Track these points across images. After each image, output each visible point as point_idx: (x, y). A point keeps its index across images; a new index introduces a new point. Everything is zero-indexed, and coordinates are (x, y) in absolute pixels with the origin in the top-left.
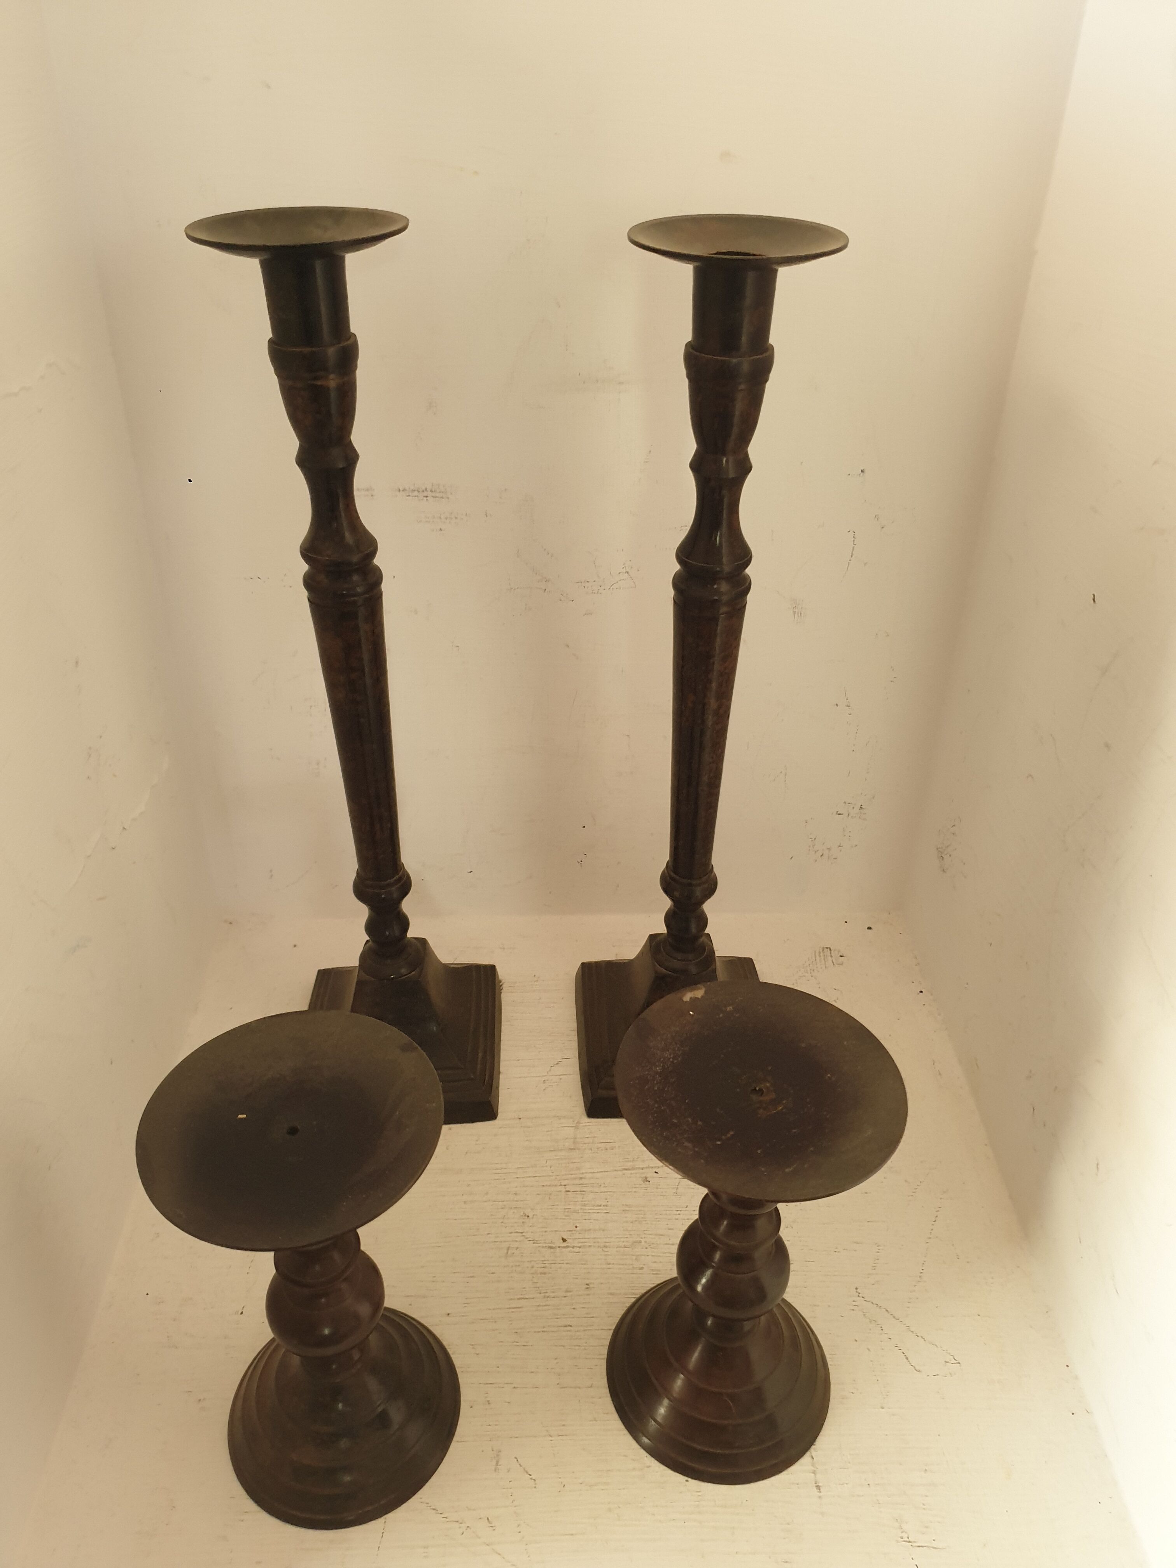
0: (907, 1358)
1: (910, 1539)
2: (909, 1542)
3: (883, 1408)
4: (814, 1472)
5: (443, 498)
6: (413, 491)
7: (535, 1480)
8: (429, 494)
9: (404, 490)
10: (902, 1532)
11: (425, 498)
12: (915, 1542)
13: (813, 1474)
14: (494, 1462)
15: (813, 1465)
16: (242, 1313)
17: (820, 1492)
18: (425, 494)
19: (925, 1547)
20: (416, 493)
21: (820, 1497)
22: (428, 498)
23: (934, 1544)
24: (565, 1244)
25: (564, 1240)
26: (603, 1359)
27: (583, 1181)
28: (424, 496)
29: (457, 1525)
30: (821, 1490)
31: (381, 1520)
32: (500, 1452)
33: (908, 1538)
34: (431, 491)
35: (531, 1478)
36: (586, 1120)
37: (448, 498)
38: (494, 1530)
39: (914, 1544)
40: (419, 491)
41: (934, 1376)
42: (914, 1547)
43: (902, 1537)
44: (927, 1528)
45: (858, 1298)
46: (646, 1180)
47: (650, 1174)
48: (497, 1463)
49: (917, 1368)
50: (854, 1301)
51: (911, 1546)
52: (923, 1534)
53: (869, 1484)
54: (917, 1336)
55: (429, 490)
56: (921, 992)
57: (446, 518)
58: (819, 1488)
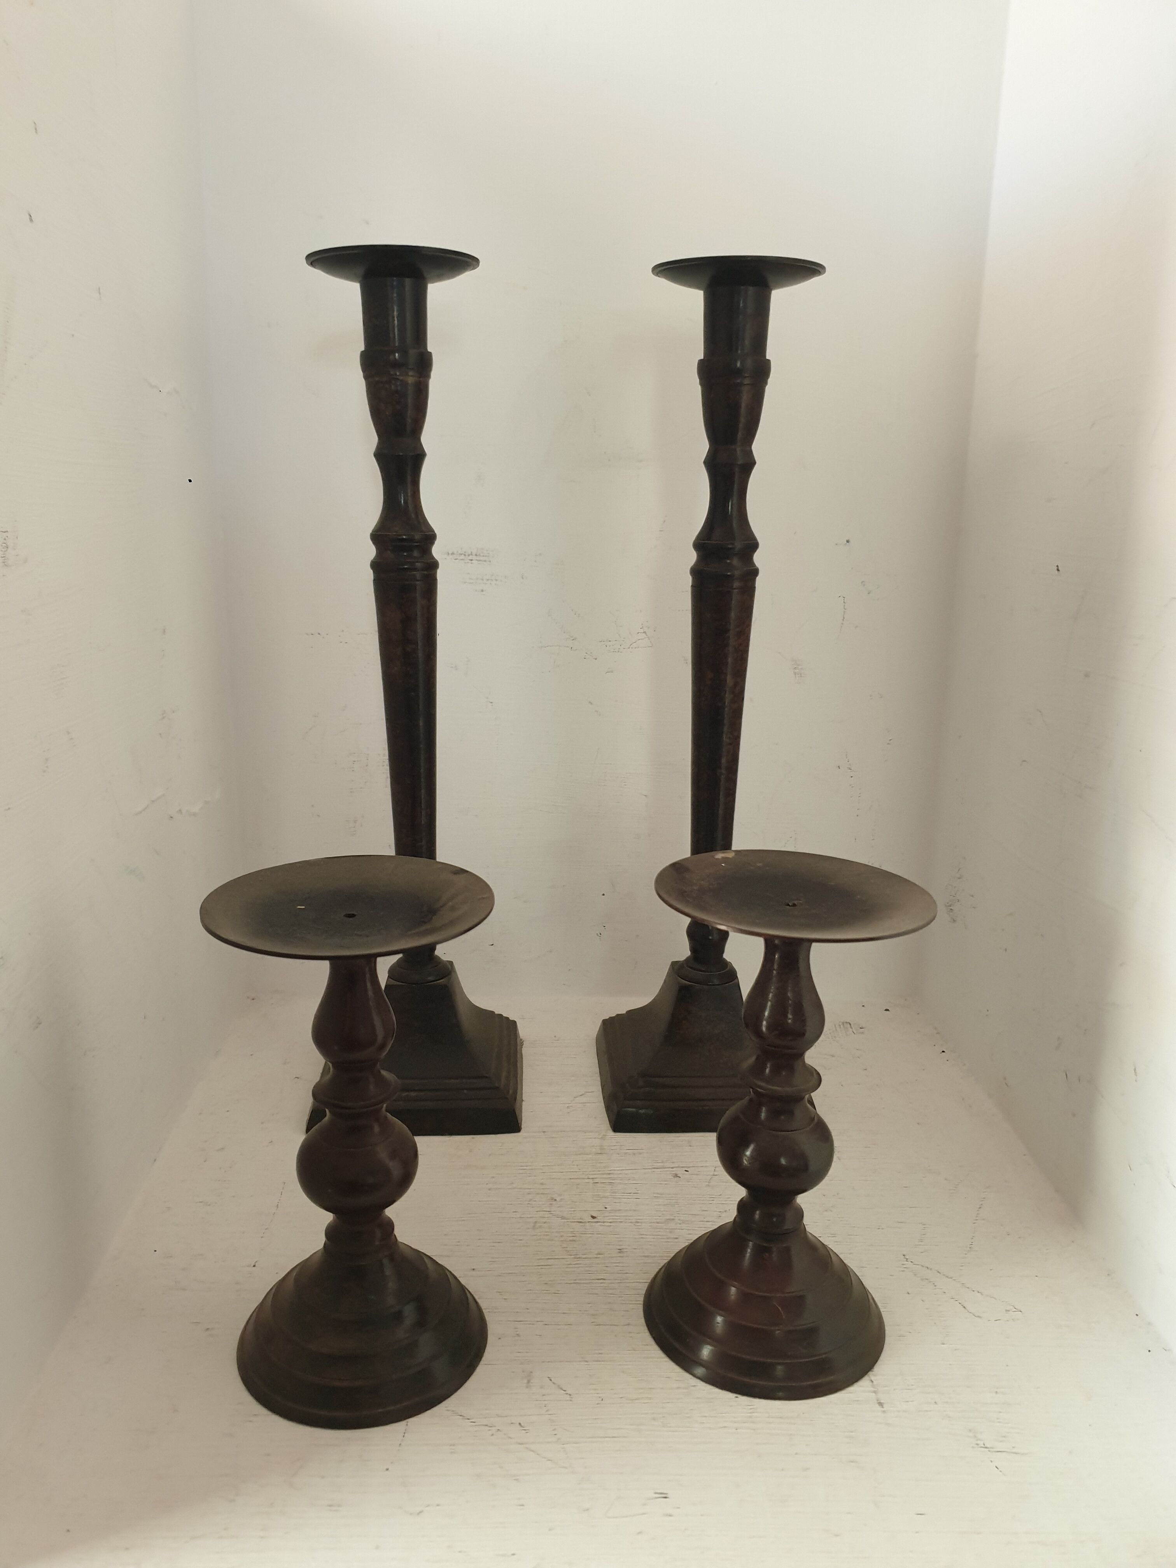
0: (964, 1307)
1: (986, 1445)
2: (986, 1448)
3: (943, 1344)
4: (875, 1392)
5: (485, 561)
6: (461, 554)
7: (570, 1395)
8: (474, 557)
9: (453, 554)
10: (977, 1440)
11: (470, 561)
12: (992, 1448)
13: (874, 1394)
14: (526, 1381)
15: (873, 1386)
16: (254, 1266)
17: (883, 1408)
18: (470, 558)
19: (1004, 1453)
20: (462, 557)
21: (884, 1412)
22: (472, 562)
23: (1014, 1450)
24: (595, 1220)
25: (594, 1217)
26: (640, 1304)
28: (470, 560)
29: (487, 1428)
30: (884, 1406)
31: (402, 1423)
32: (532, 1372)
33: (984, 1445)
34: (476, 555)
35: (567, 1394)
36: (612, 1134)
37: (490, 561)
38: (526, 1432)
39: (992, 1450)
40: (465, 555)
41: (995, 1321)
42: (992, 1452)
43: (977, 1444)
44: (1004, 1437)
45: (907, 1262)
46: (676, 1176)
47: (680, 1172)
48: (529, 1382)
49: (976, 1315)
50: (903, 1265)
51: (989, 1451)
52: (1001, 1441)
53: (935, 1402)
54: (973, 1291)
55: (474, 554)
56: (943, 1052)
57: (488, 580)
58: (881, 1405)
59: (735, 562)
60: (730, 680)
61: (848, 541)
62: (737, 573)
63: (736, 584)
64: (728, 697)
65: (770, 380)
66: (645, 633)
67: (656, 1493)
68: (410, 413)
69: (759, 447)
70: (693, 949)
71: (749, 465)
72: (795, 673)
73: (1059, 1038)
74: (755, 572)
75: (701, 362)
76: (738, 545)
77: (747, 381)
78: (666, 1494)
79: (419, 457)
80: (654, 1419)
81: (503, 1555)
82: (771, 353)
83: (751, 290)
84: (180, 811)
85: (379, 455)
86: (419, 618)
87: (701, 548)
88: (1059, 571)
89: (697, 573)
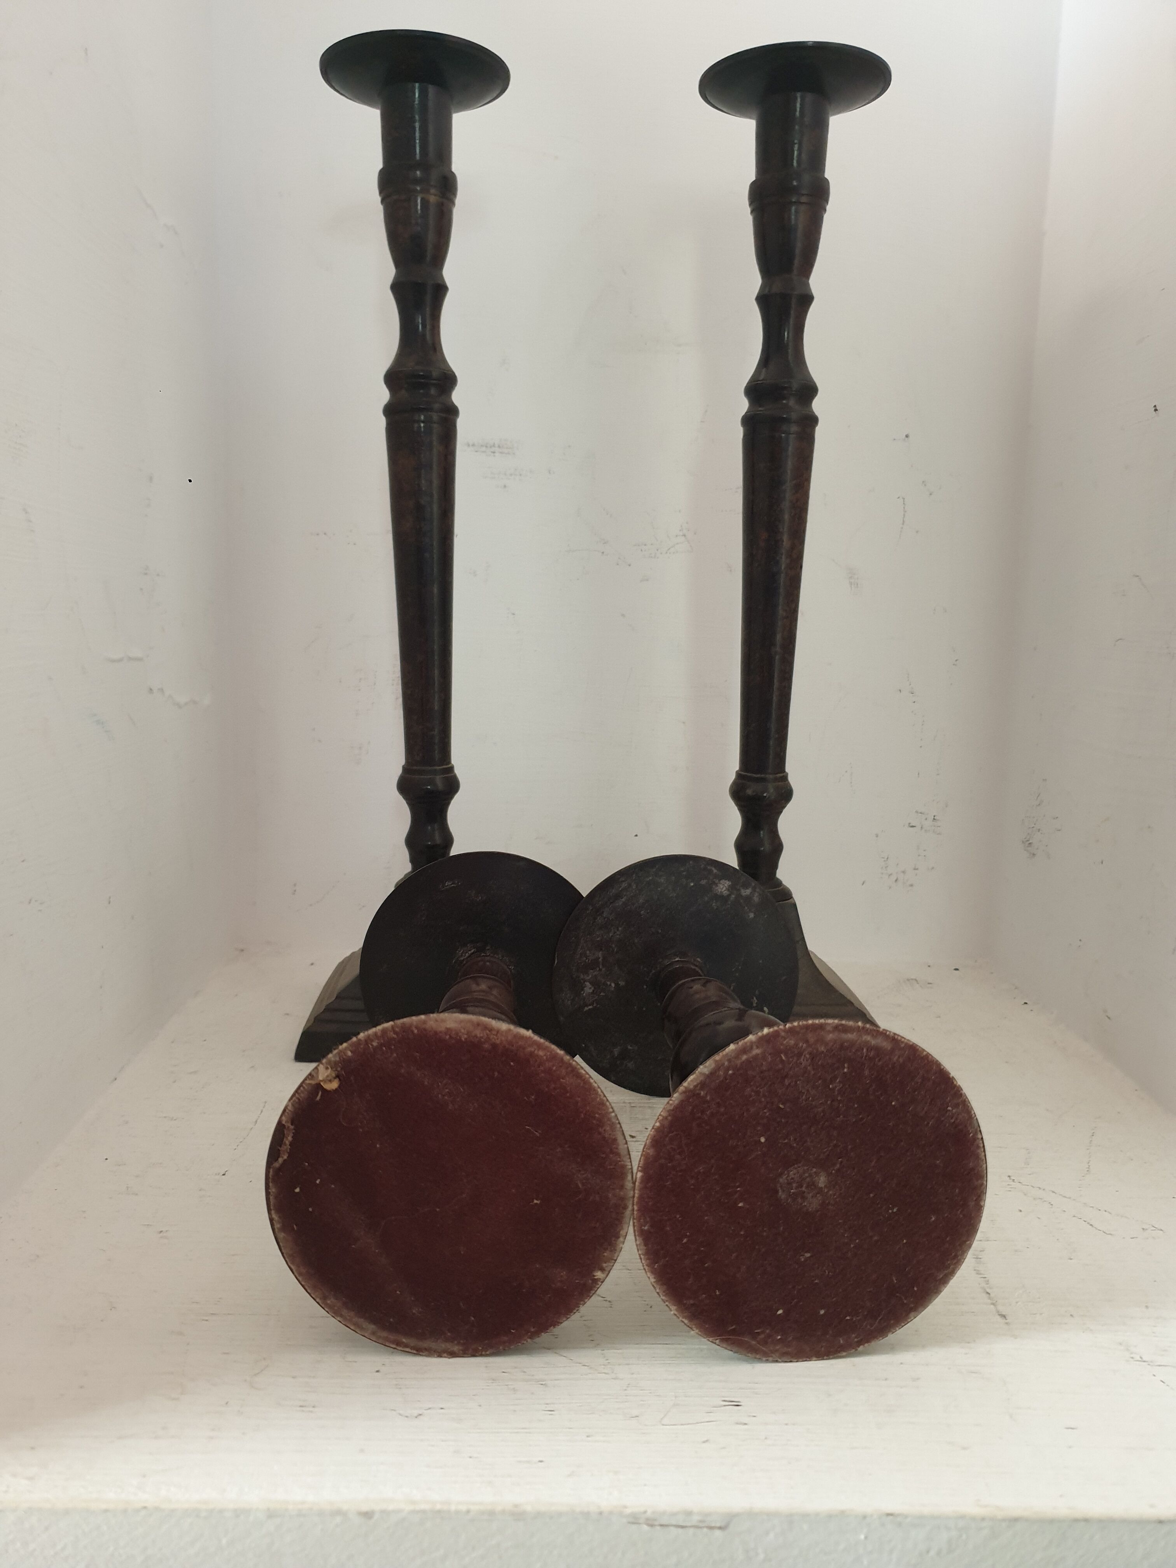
0: (1091, 1225)
1: (1145, 1359)
2: (1144, 1361)
4: (993, 1304)
5: (509, 453)
6: (482, 446)
7: (611, 1300)
8: (497, 449)
9: (473, 445)
10: (1131, 1353)
11: (492, 454)
12: (1153, 1362)
13: (992, 1306)
15: (990, 1298)
19: (1169, 1367)
20: (484, 449)
21: (1007, 1323)
22: (495, 454)
25: (632, 1136)
28: (492, 452)
30: (1007, 1318)
33: (1141, 1358)
34: (499, 447)
35: (606, 1301)
37: (514, 454)
39: (1151, 1363)
40: (486, 447)
41: (1131, 1238)
42: (1154, 1366)
43: (1132, 1358)
44: (1165, 1350)
45: (1014, 1183)
49: (1108, 1233)
50: (1009, 1185)
51: (1149, 1364)
52: (1162, 1355)
53: (1071, 1315)
54: (1100, 1210)
55: (496, 445)
56: (1026, 1003)
57: (511, 475)
58: (1004, 1316)
59: (792, 402)
60: (786, 542)
61: (907, 436)
62: (794, 416)
63: (793, 428)
64: (784, 562)
65: (828, 208)
66: (684, 535)
67: (724, 1401)
68: (431, 237)
69: (817, 282)
71: (807, 299)
72: (851, 583)
74: (813, 420)
75: (753, 185)
76: (795, 386)
77: (804, 199)
78: (738, 1402)
79: (441, 290)
81: (528, 1462)
82: (830, 172)
83: (809, 97)
84: (161, 690)
85: (397, 288)
87: (754, 391)
88: (1156, 410)
89: (749, 421)
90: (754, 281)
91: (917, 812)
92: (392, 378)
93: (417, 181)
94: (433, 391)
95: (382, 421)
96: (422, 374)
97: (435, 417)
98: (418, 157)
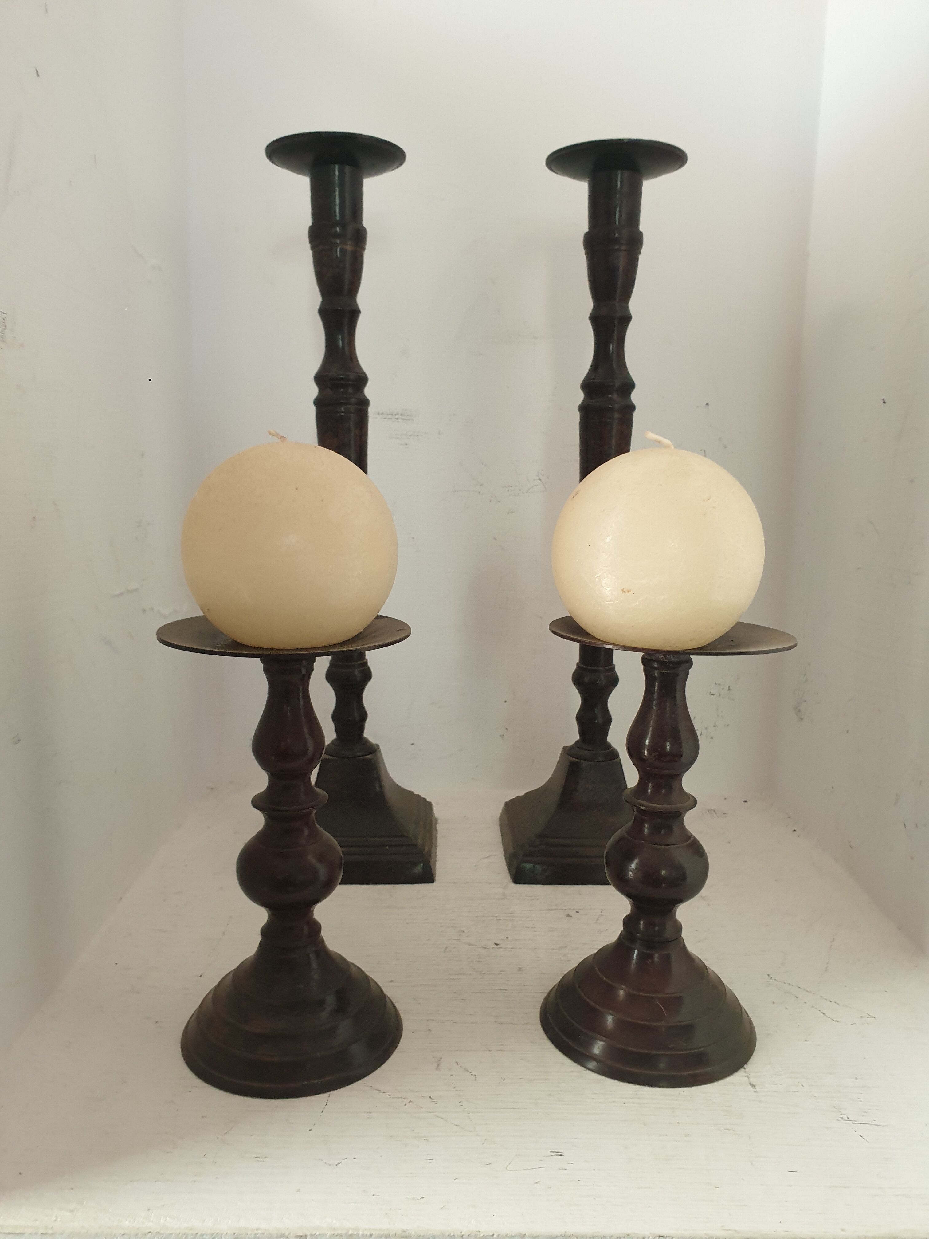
0: (824, 1014)
1: (850, 1119)
2: (850, 1121)
3: (806, 1041)
4: (747, 1077)
5: (409, 420)
6: (389, 414)
7: (475, 1076)
8: (400, 417)
9: (382, 414)
10: (841, 1114)
11: (396, 420)
13: (746, 1078)
14: (436, 1065)
15: (746, 1073)
16: (201, 976)
17: (755, 1088)
18: (397, 417)
19: (866, 1125)
20: (390, 416)
21: (756, 1091)
22: (398, 420)
23: (876, 1123)
24: (498, 947)
25: (496, 944)
27: (512, 915)
29: (400, 1100)
30: (756, 1087)
31: (327, 1095)
32: (441, 1058)
33: (848, 1118)
35: (472, 1074)
36: (513, 885)
37: (413, 420)
38: (436, 1104)
39: (855, 1122)
40: (392, 415)
41: (851, 1024)
42: (856, 1124)
43: (842, 1118)
44: (866, 1112)
45: (771, 980)
46: (568, 915)
47: (572, 913)
48: (438, 1065)
49: (835, 1020)
50: (768, 982)
51: (853, 1123)
52: (863, 1116)
53: (802, 1085)
54: (831, 1002)
55: (400, 414)
56: (795, 830)
57: (411, 435)
58: (753, 1086)
59: (615, 396)
61: (707, 404)
62: (617, 406)
63: (616, 415)
65: (643, 251)
66: (540, 479)
67: (552, 1152)
68: (347, 276)
69: (634, 304)
70: (582, 732)
71: (626, 319)
73: (897, 795)
74: (632, 408)
75: (586, 234)
76: (617, 383)
77: (623, 248)
78: (562, 1153)
79: (355, 313)
80: (550, 1095)
81: (413, 1199)
82: (643, 227)
83: (627, 174)
84: (152, 609)
85: (323, 312)
86: (352, 445)
87: (588, 386)
88: (884, 402)
89: (584, 409)
90: (588, 304)
91: (716, 684)
92: (320, 379)
93: (337, 236)
94: (350, 390)
95: (313, 410)
96: (341, 377)
97: (352, 408)
98: (338, 218)
